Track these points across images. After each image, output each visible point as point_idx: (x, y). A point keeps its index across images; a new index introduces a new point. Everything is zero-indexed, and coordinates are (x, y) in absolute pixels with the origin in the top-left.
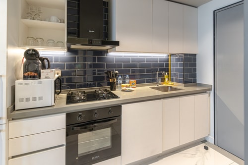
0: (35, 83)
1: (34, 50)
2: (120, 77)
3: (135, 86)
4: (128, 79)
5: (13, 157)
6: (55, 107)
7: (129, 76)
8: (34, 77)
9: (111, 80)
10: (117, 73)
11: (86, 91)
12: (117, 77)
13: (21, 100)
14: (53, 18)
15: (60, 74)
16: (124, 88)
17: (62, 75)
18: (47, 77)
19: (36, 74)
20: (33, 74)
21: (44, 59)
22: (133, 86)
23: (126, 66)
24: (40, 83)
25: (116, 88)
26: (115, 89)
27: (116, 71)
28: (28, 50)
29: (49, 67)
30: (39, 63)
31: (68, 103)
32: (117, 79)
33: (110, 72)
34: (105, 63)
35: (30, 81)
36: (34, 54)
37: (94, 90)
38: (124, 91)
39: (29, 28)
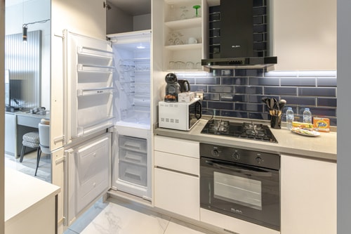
0: (171, 106)
1: (172, 75)
2: (290, 110)
3: (328, 130)
4: (308, 114)
5: (158, 167)
6: (189, 133)
7: (311, 109)
8: (172, 100)
9: (271, 112)
10: (283, 103)
11: (230, 121)
12: (284, 109)
13: (163, 120)
14: (191, 40)
15: (202, 97)
16: (296, 129)
17: (204, 98)
18: (183, 101)
19: (174, 97)
20: (171, 97)
21: (185, 81)
22: (320, 129)
23: (303, 93)
24: (176, 106)
25: (282, 124)
26: (280, 126)
27: (282, 99)
28: (168, 75)
29: (189, 90)
30: (177, 86)
31: (203, 132)
32: (284, 112)
33: (269, 101)
34: (263, 87)
35: (169, 104)
36: (173, 79)
37: (242, 122)
38: (297, 134)
39: (173, 52)
